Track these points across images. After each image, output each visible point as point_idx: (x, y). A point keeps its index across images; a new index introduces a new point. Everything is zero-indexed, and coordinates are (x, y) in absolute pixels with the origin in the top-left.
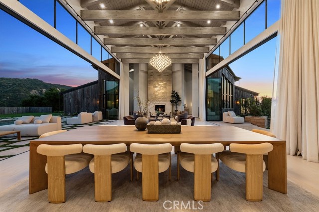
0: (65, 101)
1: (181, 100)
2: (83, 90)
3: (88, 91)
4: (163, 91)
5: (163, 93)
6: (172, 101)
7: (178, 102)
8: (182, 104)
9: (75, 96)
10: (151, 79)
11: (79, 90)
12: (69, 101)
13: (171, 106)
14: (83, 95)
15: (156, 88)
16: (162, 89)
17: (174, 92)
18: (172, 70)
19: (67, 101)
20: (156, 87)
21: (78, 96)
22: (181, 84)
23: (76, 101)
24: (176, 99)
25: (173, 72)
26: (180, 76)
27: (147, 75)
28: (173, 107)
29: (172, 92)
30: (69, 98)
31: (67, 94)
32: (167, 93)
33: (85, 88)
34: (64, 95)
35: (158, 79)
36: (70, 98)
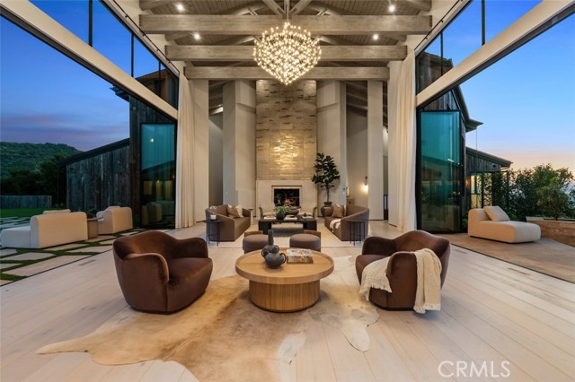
0: (70, 181)
1: (338, 177)
2: (112, 156)
3: (122, 158)
4: (295, 155)
5: (295, 159)
6: (317, 180)
7: (330, 181)
8: (341, 188)
9: (92, 171)
10: (266, 126)
11: (101, 157)
12: (79, 182)
13: (314, 193)
14: (111, 166)
15: (278, 149)
16: (293, 151)
17: (322, 156)
18: (315, 104)
19: (74, 181)
20: (277, 145)
21: (99, 171)
22: (339, 137)
23: (95, 181)
24: (326, 174)
25: (318, 111)
26: (334, 119)
27: (256, 118)
28: (319, 194)
29: (315, 157)
30: (78, 175)
31: (74, 165)
32: (303, 159)
33: (117, 152)
34: (68, 167)
35: (282, 126)
36: (81, 175)
